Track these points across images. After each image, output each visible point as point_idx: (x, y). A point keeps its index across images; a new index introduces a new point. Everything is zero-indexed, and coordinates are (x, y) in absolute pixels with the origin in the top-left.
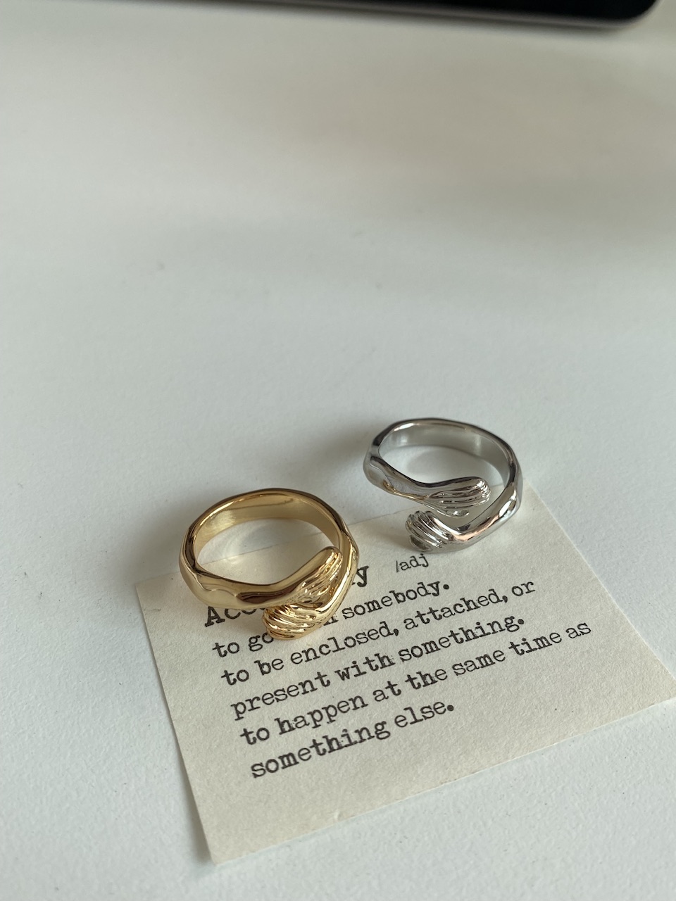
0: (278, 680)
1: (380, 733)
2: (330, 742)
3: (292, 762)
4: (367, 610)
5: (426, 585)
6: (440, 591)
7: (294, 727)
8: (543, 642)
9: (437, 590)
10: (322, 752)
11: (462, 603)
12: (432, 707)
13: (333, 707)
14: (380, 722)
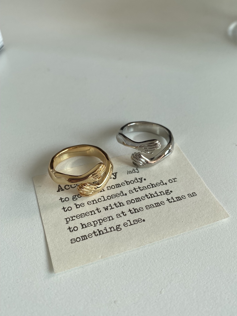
0: (82, 210)
1: (118, 229)
2: (99, 232)
3: (85, 238)
4: (116, 187)
5: (137, 179)
6: (142, 181)
7: (87, 226)
8: (179, 199)
9: (142, 180)
10: (96, 235)
11: (150, 185)
12: (137, 220)
13: (102, 220)
14: (118, 225)
